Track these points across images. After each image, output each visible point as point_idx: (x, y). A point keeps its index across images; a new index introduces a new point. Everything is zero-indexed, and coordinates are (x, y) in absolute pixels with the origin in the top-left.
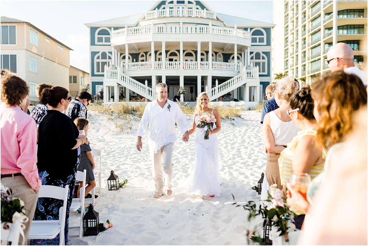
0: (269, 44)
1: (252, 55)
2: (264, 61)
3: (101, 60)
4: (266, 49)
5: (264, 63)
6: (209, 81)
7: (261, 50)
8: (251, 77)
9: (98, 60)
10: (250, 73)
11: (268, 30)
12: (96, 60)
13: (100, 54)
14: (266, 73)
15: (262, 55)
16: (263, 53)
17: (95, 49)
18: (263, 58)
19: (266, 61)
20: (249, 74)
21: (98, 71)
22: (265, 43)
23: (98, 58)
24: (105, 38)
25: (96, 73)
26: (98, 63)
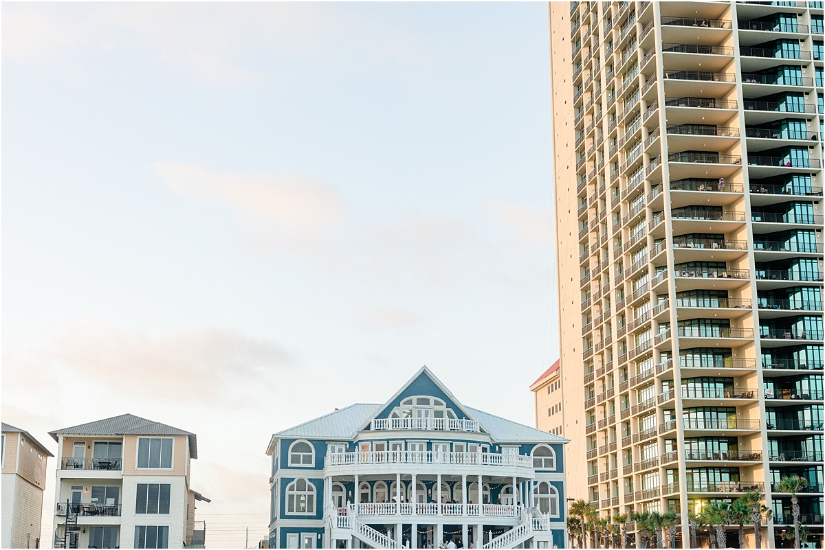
0: (560, 469)
1: (536, 486)
2: (553, 496)
3: (295, 493)
4: (557, 477)
5: (553, 500)
6: (479, 533)
7: (548, 478)
8: (540, 528)
9: (291, 493)
10: (538, 523)
11: (558, 447)
12: (288, 493)
13: (294, 482)
14: (558, 516)
15: (550, 486)
16: (552, 483)
17: (287, 473)
18: (553, 492)
19: (557, 496)
20: (536, 523)
21: (291, 510)
22: (554, 469)
23: (292, 489)
24: (303, 455)
25: (287, 513)
26: (291, 497)
